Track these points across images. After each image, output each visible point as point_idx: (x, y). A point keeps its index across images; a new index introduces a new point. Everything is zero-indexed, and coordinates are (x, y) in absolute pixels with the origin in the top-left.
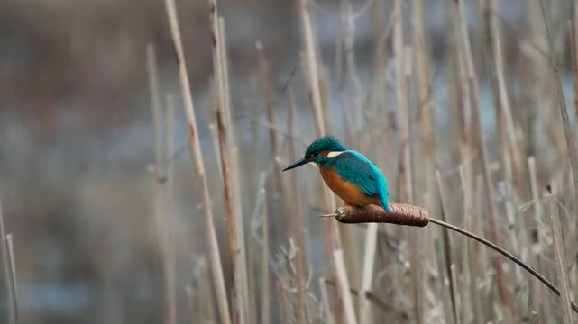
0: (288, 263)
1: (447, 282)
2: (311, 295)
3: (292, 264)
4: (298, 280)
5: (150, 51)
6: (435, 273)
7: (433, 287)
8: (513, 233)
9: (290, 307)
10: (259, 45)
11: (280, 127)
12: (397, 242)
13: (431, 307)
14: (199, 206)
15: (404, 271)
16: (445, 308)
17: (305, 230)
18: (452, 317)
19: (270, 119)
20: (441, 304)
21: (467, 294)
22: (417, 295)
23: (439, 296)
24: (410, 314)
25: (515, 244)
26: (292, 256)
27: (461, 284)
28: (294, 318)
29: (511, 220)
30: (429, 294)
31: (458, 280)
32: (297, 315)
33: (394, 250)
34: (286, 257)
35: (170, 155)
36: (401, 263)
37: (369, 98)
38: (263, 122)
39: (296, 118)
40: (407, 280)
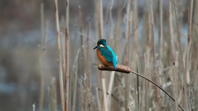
0: (83, 82)
1: (137, 93)
2: (90, 93)
3: (84, 82)
4: (86, 88)
5: (42, 5)
6: (133, 89)
7: (132, 94)
8: (160, 78)
9: (82, 97)
10: (79, 7)
11: (85, 35)
12: (121, 78)
13: (131, 101)
14: (58, 60)
15: (123, 88)
16: (136, 102)
17: (90, 71)
18: (138, 105)
19: (81, 32)
20: (134, 100)
21: (144, 97)
22: (126, 96)
23: (134, 97)
24: (124, 102)
25: (161, 82)
26: (85, 80)
27: (142, 94)
28: (84, 101)
29: (160, 73)
30: (131, 96)
31: (141, 93)
32: (85, 100)
33: (120, 81)
34: (83, 80)
35: (46, 42)
36: (122, 85)
37: (116, 28)
38: (79, 33)
39: (90, 32)
40: (124, 91)
